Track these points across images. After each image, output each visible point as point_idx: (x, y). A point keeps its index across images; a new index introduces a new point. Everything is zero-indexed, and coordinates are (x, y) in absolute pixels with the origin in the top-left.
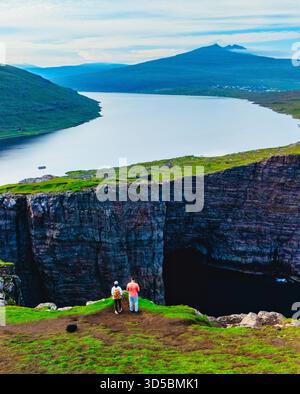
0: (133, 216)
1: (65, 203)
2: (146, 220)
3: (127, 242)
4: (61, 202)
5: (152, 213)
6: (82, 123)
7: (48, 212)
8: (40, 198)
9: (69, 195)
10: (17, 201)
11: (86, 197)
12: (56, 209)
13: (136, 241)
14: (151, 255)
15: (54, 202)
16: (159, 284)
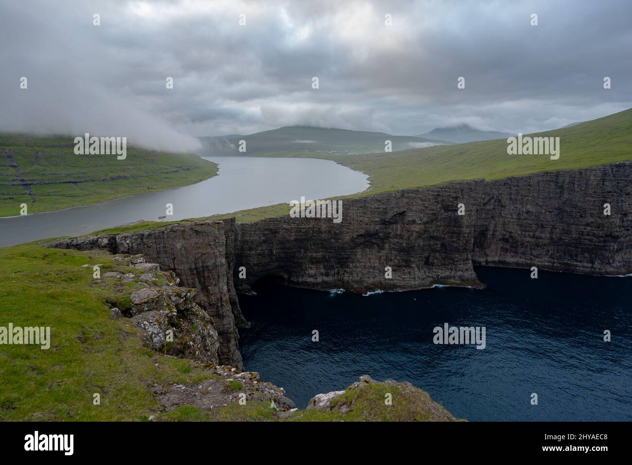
0: (199, 248)
1: (145, 240)
2: (209, 250)
3: (196, 268)
4: (142, 239)
5: (215, 245)
6: (201, 180)
7: (132, 247)
8: (126, 237)
9: (147, 233)
10: (109, 240)
11: (161, 234)
12: (138, 245)
13: (203, 267)
14: (216, 277)
15: (137, 239)
16: (224, 299)
